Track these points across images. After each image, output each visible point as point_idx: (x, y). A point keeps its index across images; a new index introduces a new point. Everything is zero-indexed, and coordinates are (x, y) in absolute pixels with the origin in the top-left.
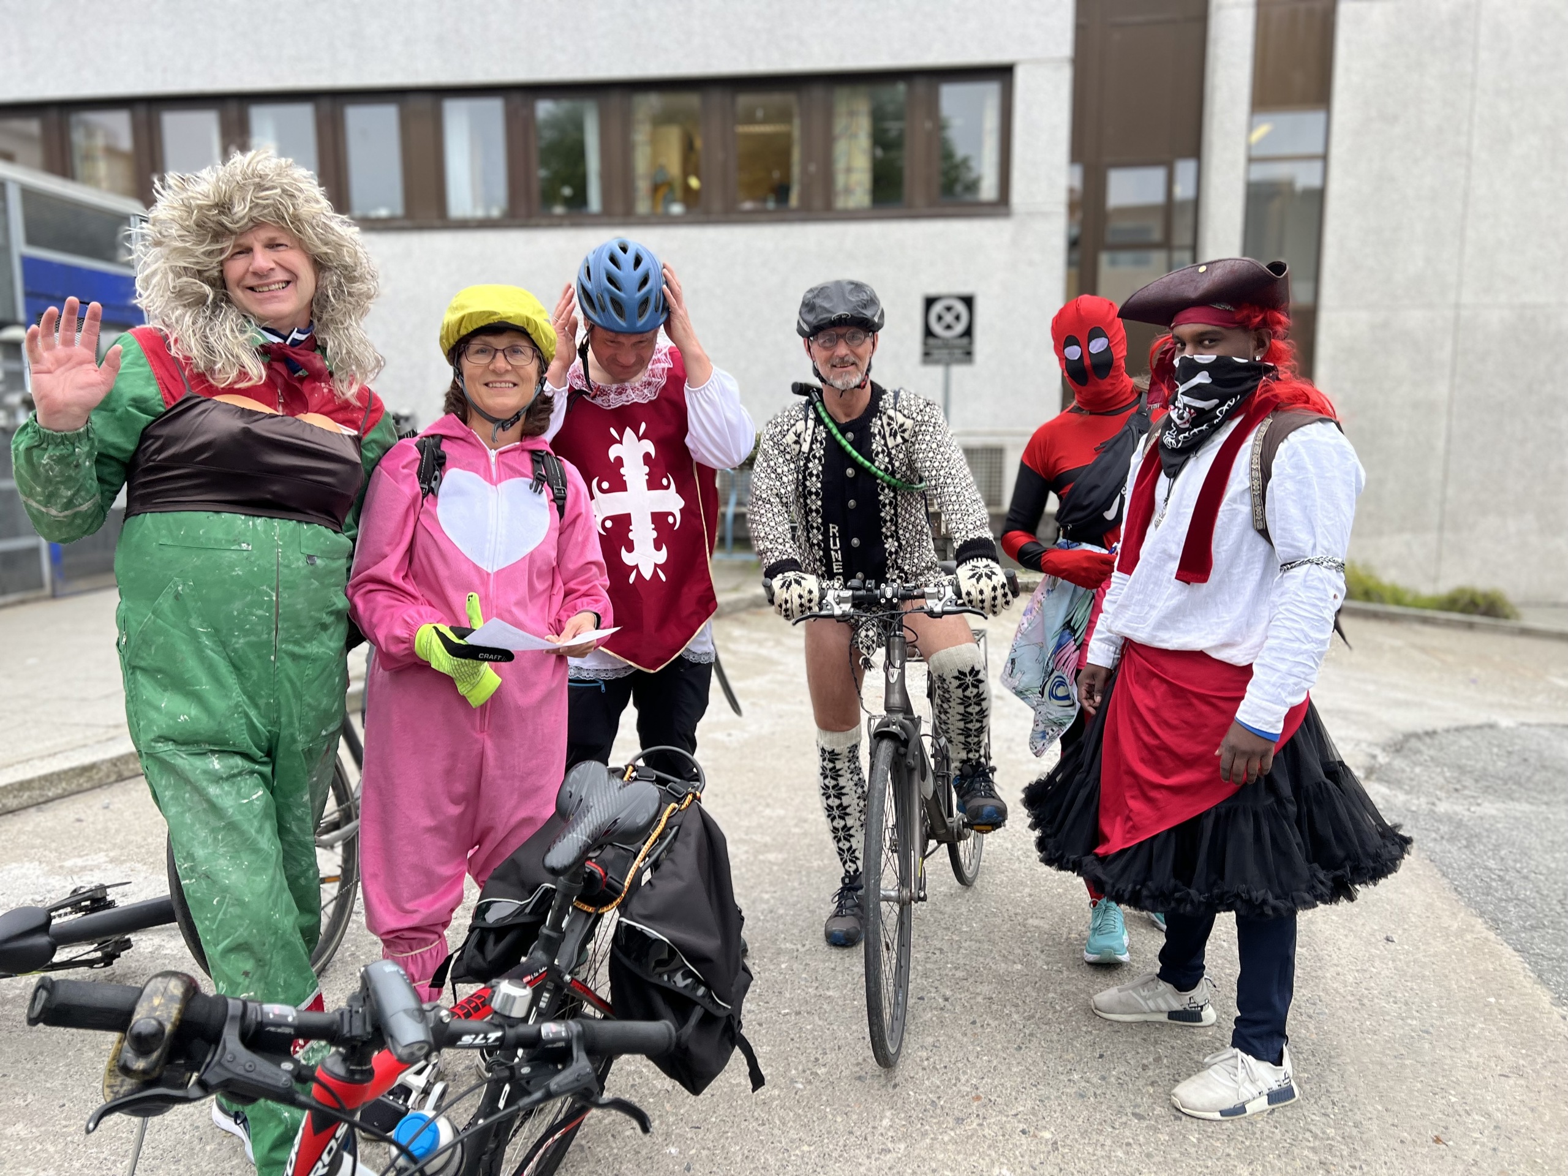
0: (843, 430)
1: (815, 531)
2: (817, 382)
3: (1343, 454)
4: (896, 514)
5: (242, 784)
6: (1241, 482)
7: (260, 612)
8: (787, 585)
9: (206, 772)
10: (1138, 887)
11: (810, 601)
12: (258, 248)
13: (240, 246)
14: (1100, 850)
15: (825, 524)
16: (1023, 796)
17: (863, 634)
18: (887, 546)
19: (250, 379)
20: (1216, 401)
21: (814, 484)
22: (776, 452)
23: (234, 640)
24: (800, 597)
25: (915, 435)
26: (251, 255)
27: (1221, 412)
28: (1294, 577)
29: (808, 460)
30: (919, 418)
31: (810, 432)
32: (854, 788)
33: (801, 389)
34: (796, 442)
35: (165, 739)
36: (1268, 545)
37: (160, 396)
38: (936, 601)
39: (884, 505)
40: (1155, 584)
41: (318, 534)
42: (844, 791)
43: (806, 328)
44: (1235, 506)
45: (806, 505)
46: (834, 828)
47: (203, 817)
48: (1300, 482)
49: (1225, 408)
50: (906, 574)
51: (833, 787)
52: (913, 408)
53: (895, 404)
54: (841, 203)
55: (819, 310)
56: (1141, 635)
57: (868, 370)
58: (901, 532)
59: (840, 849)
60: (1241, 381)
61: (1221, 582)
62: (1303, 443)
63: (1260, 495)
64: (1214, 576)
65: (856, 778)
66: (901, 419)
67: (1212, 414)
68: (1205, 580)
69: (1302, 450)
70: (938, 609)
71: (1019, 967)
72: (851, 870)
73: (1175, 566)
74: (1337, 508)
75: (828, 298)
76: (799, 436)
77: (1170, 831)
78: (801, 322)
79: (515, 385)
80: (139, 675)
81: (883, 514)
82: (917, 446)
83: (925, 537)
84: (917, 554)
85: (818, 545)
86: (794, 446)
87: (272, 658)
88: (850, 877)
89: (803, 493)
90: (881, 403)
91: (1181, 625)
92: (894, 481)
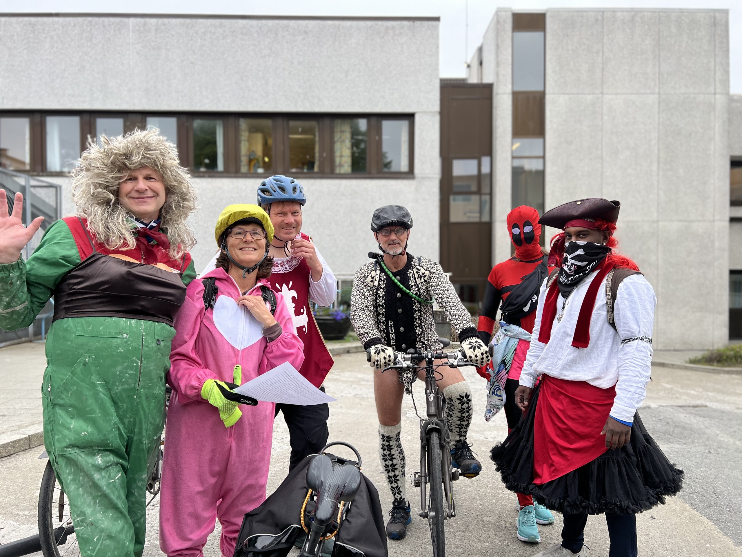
0: (395, 275)
1: (382, 324)
2: (381, 253)
3: (648, 289)
4: (421, 316)
5: (112, 471)
6: (602, 300)
7: (131, 372)
8: (378, 352)
9: (93, 466)
10: (562, 501)
11: (389, 361)
12: (141, 178)
13: (131, 176)
14: (537, 481)
15: (387, 321)
16: (491, 454)
17: (405, 375)
18: (417, 331)
19: (129, 246)
20: (587, 263)
21: (381, 301)
22: (363, 286)
23: (116, 388)
24: (385, 358)
25: (430, 278)
26: (136, 181)
27: (589, 268)
28: (631, 346)
29: (377, 289)
30: (432, 271)
31: (378, 276)
32: (399, 455)
33: (373, 255)
34: (372, 281)
35: (72, 446)
36: (614, 331)
37: (78, 254)
38: (453, 359)
39: (416, 311)
40: (560, 348)
41: (163, 328)
42: (394, 457)
43: (376, 227)
44: (599, 312)
45: (377, 311)
46: (389, 476)
47: (89, 490)
48: (630, 301)
49: (591, 266)
50: (426, 345)
51: (389, 455)
52: (429, 266)
53: (420, 264)
54: (337, 171)
55: (382, 218)
56: (554, 373)
57: (406, 247)
58: (423, 324)
59: (392, 487)
60: (598, 254)
61: (593, 347)
62: (630, 283)
63: (611, 307)
64: (590, 345)
65: (399, 449)
66: (423, 271)
67: (585, 268)
68: (586, 346)
69: (631, 286)
70: (455, 363)
71: (487, 544)
72: (398, 498)
73: (571, 339)
74: (648, 313)
75: (386, 213)
76: (373, 278)
77: (575, 471)
78: (373, 224)
79: (255, 250)
80: (58, 410)
81: (415, 315)
82: (431, 284)
83: (433, 327)
84: (430, 335)
85: (383, 331)
86: (371, 283)
87: (135, 397)
88: (398, 502)
89: (376, 306)
90: (413, 263)
91: (574, 368)
92: (420, 299)
